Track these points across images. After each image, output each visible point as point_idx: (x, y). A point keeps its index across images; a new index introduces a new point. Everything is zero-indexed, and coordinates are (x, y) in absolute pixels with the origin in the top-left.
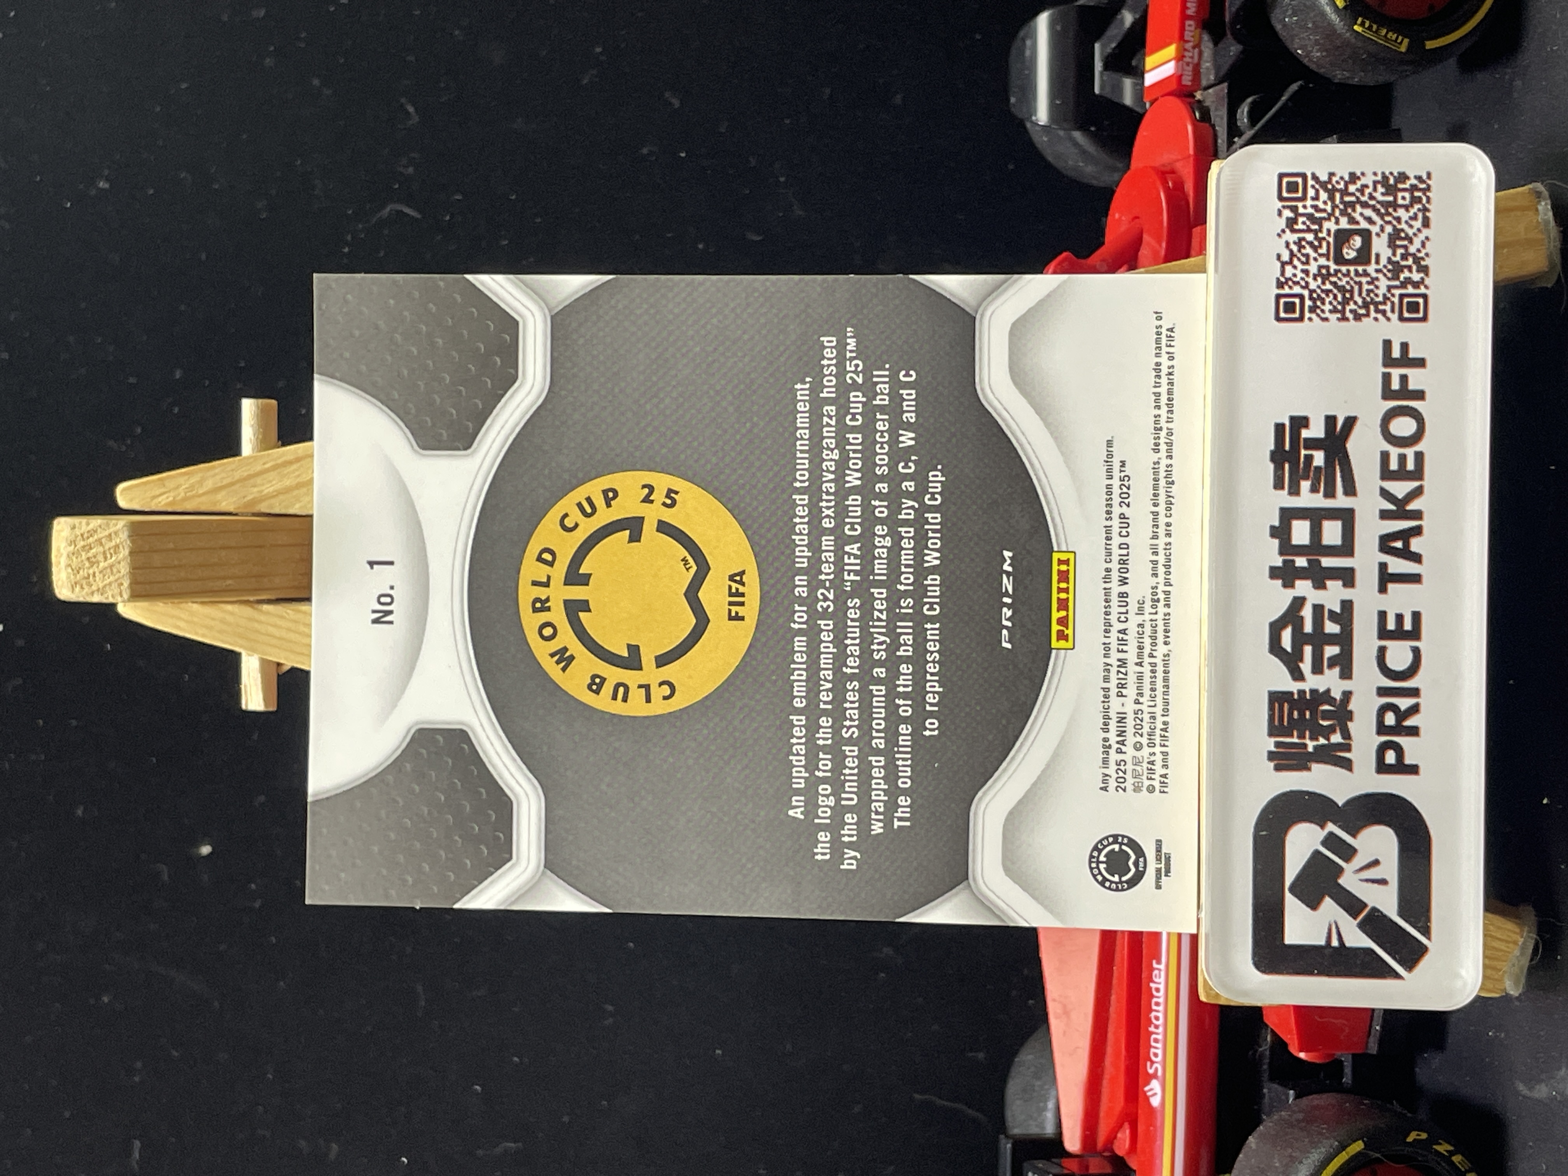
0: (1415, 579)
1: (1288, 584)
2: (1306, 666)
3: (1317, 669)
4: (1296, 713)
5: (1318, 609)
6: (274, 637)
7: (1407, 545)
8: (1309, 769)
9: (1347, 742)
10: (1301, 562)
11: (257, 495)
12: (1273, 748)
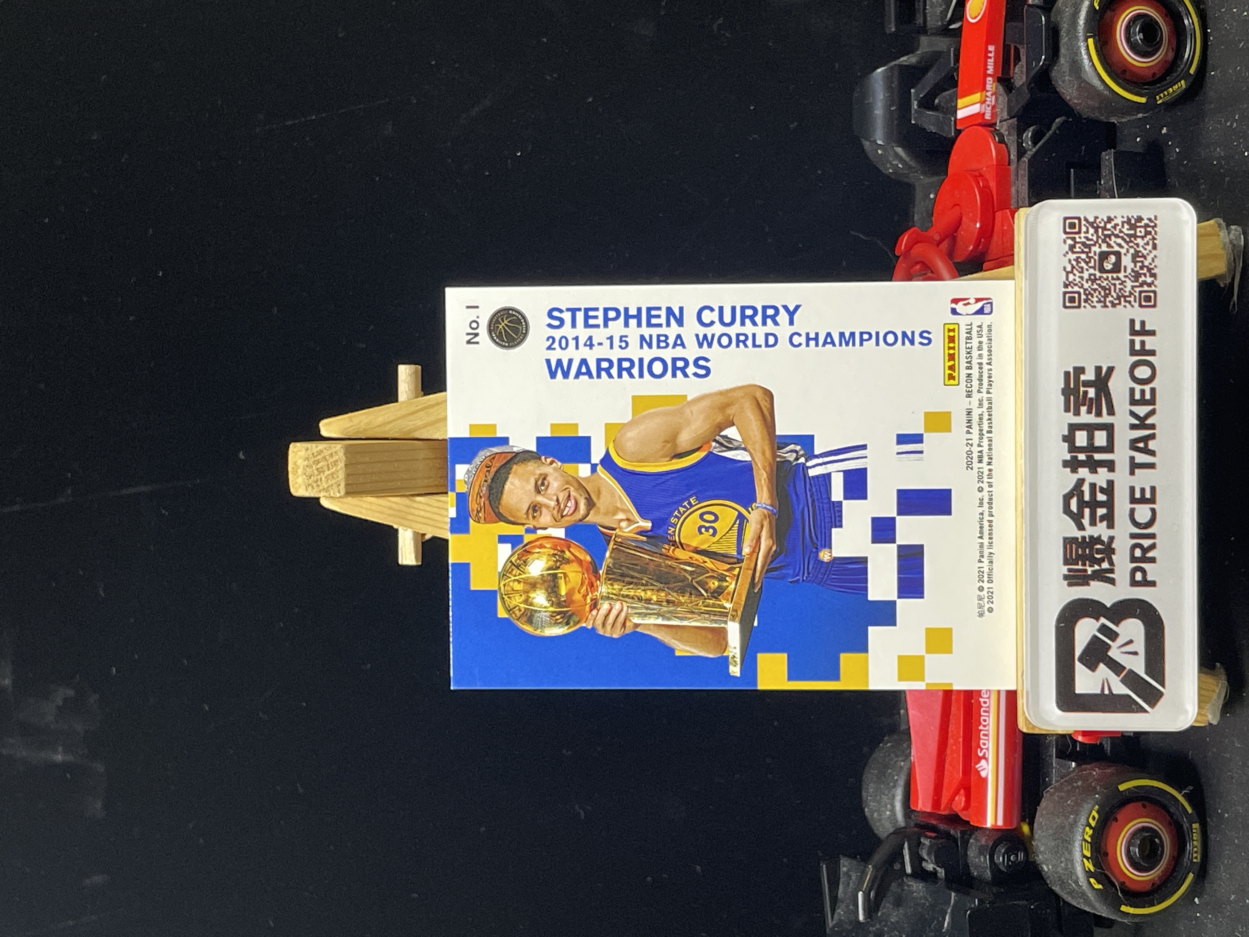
0: (1152, 466)
1: (1074, 471)
2: (1086, 521)
3: (1093, 523)
4: (1080, 552)
5: (1093, 486)
6: (423, 517)
7: (1146, 445)
8: (1088, 584)
9: (1112, 567)
10: (1082, 457)
11: (412, 427)
12: (1067, 573)
